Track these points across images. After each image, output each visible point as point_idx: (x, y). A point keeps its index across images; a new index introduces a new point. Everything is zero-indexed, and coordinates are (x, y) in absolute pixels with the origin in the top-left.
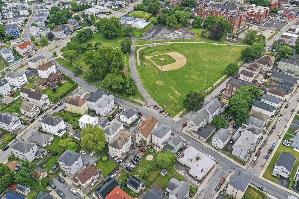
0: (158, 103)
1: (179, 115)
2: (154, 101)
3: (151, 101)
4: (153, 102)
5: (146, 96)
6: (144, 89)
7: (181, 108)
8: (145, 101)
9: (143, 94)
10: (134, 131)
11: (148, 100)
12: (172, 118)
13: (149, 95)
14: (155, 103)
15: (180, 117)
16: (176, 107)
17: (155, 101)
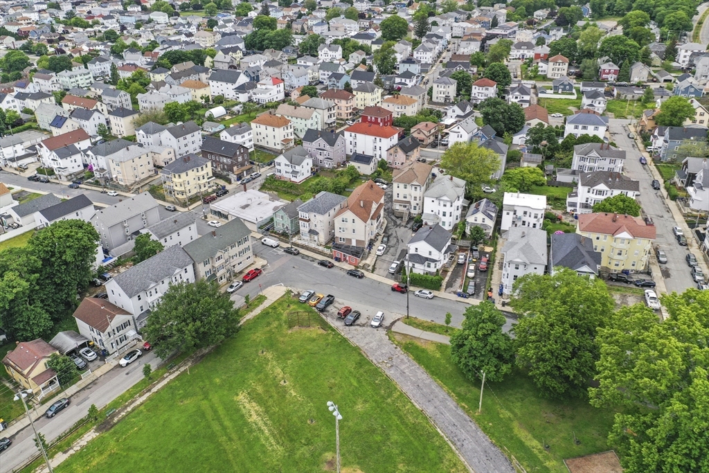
0: (345, 340)
1: (266, 304)
2: (361, 344)
3: (374, 345)
4: (366, 340)
5: (403, 367)
6: (430, 410)
7: (250, 329)
8: (399, 344)
9: (422, 375)
10: (400, 241)
11: (388, 348)
12: (289, 292)
13: (391, 373)
14: (355, 336)
15: (261, 299)
16: (270, 331)
17: (357, 349)
